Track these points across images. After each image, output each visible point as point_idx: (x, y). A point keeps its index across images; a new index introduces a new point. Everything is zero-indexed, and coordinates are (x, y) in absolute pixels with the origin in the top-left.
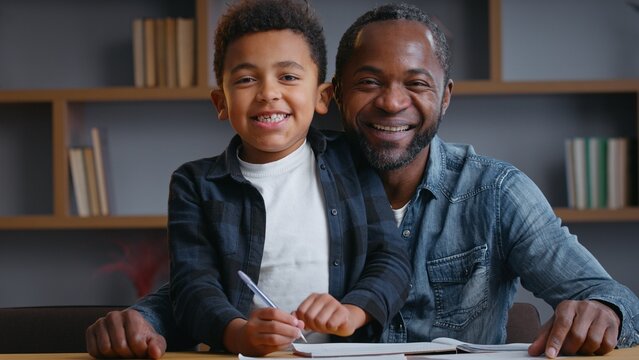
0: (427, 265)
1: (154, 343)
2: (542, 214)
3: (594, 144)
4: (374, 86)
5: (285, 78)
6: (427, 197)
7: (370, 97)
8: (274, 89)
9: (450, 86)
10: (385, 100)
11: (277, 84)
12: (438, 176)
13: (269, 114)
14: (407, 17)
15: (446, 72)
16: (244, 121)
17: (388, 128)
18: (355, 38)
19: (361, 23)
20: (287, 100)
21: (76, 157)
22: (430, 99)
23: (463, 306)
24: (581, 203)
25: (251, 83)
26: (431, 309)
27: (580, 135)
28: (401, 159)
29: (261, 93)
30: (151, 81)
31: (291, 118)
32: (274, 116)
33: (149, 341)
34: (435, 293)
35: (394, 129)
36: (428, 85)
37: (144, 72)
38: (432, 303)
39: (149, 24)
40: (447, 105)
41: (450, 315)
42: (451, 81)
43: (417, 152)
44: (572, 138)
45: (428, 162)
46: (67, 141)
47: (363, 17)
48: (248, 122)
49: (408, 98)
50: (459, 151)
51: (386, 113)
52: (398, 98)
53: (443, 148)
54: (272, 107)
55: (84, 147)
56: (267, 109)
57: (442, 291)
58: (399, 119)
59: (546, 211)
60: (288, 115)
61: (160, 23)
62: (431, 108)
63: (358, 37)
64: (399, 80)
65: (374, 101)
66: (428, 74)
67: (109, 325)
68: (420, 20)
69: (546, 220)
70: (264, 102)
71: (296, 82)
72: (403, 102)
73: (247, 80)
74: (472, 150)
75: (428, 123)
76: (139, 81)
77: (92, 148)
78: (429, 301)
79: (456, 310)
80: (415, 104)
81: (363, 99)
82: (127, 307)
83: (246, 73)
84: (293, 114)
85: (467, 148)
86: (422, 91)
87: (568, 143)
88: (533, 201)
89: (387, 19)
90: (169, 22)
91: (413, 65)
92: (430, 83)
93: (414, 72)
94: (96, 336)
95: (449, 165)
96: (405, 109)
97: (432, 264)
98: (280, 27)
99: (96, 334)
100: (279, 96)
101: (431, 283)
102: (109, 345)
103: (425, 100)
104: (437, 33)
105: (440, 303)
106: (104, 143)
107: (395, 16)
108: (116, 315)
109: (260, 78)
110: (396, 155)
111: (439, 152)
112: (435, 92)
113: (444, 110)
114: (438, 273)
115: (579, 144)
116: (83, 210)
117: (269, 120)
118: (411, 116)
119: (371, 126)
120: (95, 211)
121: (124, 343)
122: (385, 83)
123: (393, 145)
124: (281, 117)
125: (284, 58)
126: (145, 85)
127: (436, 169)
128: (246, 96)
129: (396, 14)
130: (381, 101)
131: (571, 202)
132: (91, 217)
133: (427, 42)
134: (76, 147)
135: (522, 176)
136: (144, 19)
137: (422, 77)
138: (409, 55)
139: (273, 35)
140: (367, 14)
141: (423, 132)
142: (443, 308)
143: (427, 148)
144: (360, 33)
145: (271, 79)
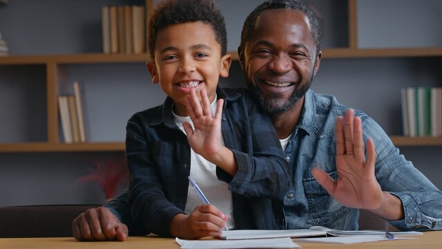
0: (303, 181)
1: (120, 230)
2: (386, 147)
3: (421, 92)
4: (267, 54)
5: (198, 55)
6: (303, 133)
7: (265, 61)
8: (191, 64)
9: (320, 55)
10: (275, 64)
11: (193, 61)
12: (310, 119)
13: (188, 82)
14: (292, 7)
15: (318, 47)
16: (170, 87)
17: (276, 84)
18: (256, 20)
19: (260, 10)
20: (199, 71)
21: (63, 102)
22: (306, 65)
23: (329, 211)
24: (413, 133)
25: (175, 59)
26: (306, 212)
27: (412, 86)
28: (284, 105)
29: (182, 67)
30: (115, 49)
31: (203, 84)
32: (191, 83)
33: (116, 229)
34: (309, 201)
35: (280, 85)
36: (305, 55)
37: (110, 43)
38: (307, 208)
39: (113, 10)
40: (317, 68)
41: (319, 217)
42: (321, 52)
43: (296, 101)
44: (406, 88)
45: (303, 109)
46: (57, 91)
47: (261, 6)
48: (173, 87)
49: (291, 63)
50: (326, 101)
51: (276, 74)
52: (284, 63)
53: (314, 99)
54: (189, 77)
55: (69, 95)
56: (186, 78)
57: (313, 200)
58: (284, 78)
59: (388, 145)
60: (200, 82)
61: (121, 9)
62: (306, 71)
63: (258, 19)
64: (285, 51)
65: (268, 65)
66: (305, 48)
67: (88, 218)
68: (301, 9)
69: (389, 151)
70: (184, 73)
71: (206, 58)
72: (287, 66)
73: (172, 58)
74: (335, 99)
75: (304, 82)
76: (106, 49)
77: (74, 96)
78: (304, 207)
79: (324, 214)
80: (296, 68)
81: (261, 63)
82: (101, 205)
83: (170, 53)
84: (204, 80)
85: (331, 99)
86: (301, 59)
87: (403, 91)
88: (379, 138)
89: (278, 8)
90: (127, 8)
91: (296, 41)
92: (306, 53)
93: (296, 46)
94: (79, 226)
95: (318, 111)
96: (288, 71)
97: (307, 181)
98: (194, 20)
99: (79, 224)
100: (194, 69)
101: (306, 194)
102: (89, 232)
103: (302, 65)
104: (312, 18)
105: (313, 208)
106: (82, 92)
107: (284, 6)
108: (93, 211)
109: (180, 57)
110: (281, 103)
111: (311, 101)
112: (310, 60)
113: (315, 72)
114: (311, 187)
115: (411, 92)
116: (68, 139)
117: (187, 86)
118: (292, 76)
119: (264, 82)
120: (77, 139)
121: (100, 231)
122: (275, 52)
123: (279, 96)
124: (196, 84)
125: (197, 43)
126: (111, 52)
127: (309, 114)
128: (171, 69)
129: (285, 4)
130: (272, 65)
131: (406, 132)
132: (74, 143)
133: (305, 25)
134: (63, 95)
135: (370, 120)
136: (110, 7)
137: (301, 49)
138: (293, 34)
139: (189, 26)
140: (264, 4)
141: (300, 88)
142: (315, 211)
143: (303, 98)
144: (259, 17)
145: (188, 57)
